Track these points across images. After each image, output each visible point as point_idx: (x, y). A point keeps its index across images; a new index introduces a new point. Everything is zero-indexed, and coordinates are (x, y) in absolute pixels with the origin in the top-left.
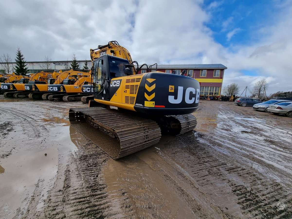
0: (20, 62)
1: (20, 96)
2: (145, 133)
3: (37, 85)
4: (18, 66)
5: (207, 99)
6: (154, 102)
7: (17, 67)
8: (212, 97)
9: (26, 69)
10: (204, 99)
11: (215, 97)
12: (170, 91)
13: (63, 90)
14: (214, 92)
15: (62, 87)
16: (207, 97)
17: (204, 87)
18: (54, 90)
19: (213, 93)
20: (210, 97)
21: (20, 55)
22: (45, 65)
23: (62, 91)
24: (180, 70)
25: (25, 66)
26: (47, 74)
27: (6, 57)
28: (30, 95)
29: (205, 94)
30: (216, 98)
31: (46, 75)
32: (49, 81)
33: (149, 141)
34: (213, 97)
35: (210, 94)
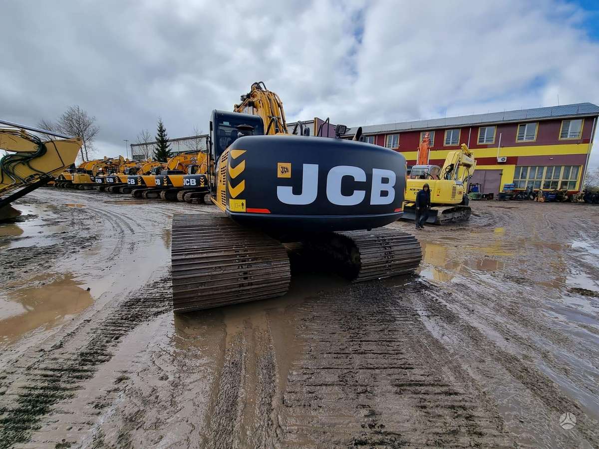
0: (162, 141)
1: (150, 195)
2: (242, 267)
3: (170, 176)
4: (159, 148)
5: (536, 198)
6: (244, 201)
7: (157, 149)
8: (550, 194)
9: (169, 151)
10: (527, 199)
11: (562, 193)
12: (280, 175)
13: (205, 184)
14: (561, 180)
15: (202, 178)
16: (535, 194)
17: (529, 168)
18: (191, 184)
19: (556, 183)
20: (546, 194)
21: (161, 130)
22: (193, 142)
23: (202, 185)
24: (458, 130)
25: (168, 146)
26: (189, 157)
27: (145, 134)
28: (162, 194)
29: (530, 186)
30: (566, 197)
31: (189, 159)
32: (190, 170)
33: (251, 284)
34: (557, 194)
35: (547, 185)
